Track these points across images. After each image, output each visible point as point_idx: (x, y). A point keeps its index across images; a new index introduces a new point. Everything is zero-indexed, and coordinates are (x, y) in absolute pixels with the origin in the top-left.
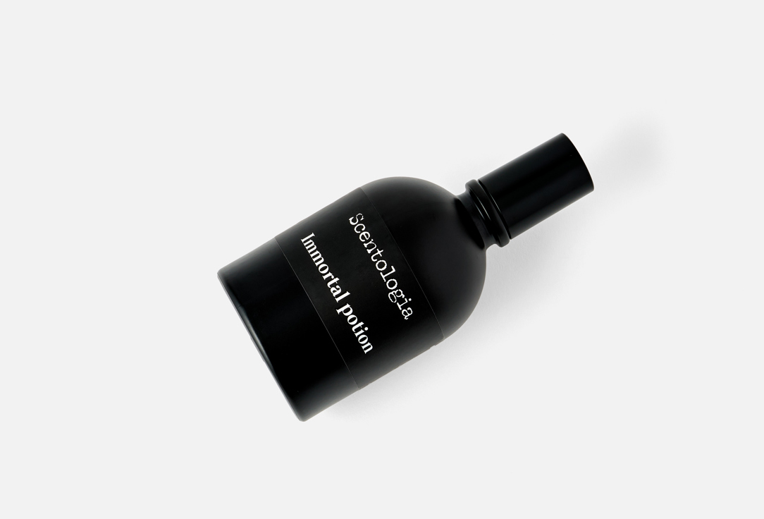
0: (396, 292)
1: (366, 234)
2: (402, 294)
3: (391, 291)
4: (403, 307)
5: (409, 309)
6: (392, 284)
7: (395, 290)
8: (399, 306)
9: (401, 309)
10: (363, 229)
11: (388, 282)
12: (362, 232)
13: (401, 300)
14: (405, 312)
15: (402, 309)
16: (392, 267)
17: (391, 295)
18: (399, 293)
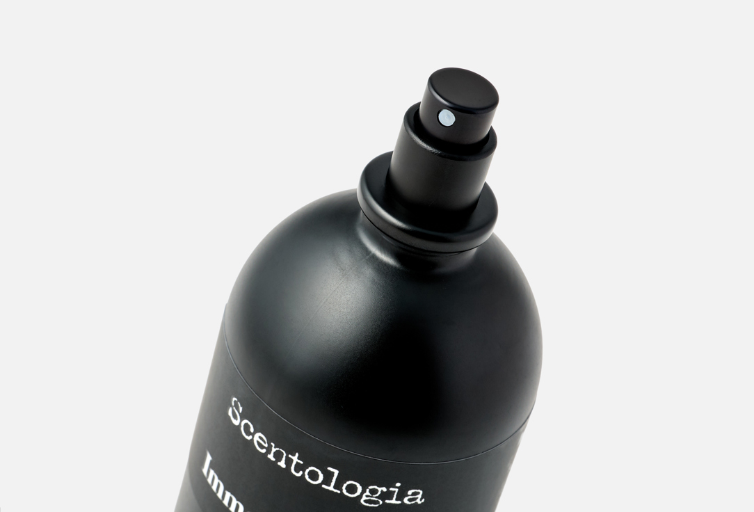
0: (368, 493)
1: (260, 438)
2: (380, 489)
3: (360, 496)
4: (400, 497)
5: (410, 492)
6: (352, 489)
7: (364, 491)
8: (394, 501)
9: (399, 502)
10: (252, 430)
11: (345, 491)
12: (253, 435)
13: (388, 495)
14: (410, 500)
15: (402, 500)
16: (329, 469)
17: (365, 501)
18: (373, 492)
